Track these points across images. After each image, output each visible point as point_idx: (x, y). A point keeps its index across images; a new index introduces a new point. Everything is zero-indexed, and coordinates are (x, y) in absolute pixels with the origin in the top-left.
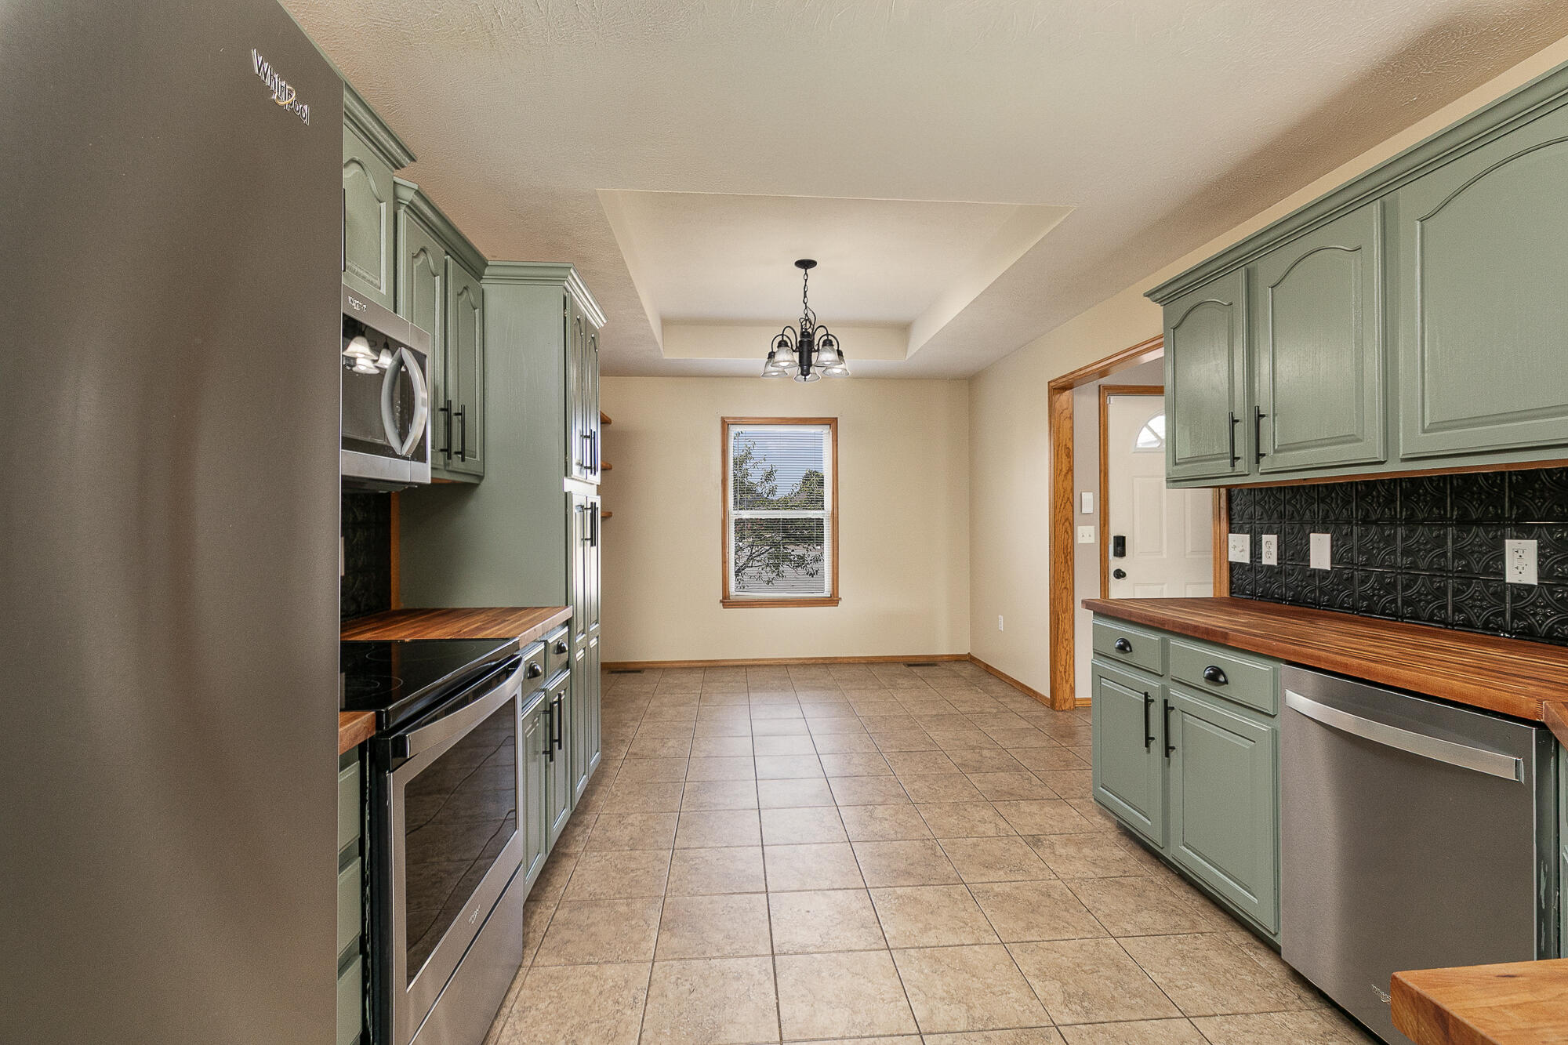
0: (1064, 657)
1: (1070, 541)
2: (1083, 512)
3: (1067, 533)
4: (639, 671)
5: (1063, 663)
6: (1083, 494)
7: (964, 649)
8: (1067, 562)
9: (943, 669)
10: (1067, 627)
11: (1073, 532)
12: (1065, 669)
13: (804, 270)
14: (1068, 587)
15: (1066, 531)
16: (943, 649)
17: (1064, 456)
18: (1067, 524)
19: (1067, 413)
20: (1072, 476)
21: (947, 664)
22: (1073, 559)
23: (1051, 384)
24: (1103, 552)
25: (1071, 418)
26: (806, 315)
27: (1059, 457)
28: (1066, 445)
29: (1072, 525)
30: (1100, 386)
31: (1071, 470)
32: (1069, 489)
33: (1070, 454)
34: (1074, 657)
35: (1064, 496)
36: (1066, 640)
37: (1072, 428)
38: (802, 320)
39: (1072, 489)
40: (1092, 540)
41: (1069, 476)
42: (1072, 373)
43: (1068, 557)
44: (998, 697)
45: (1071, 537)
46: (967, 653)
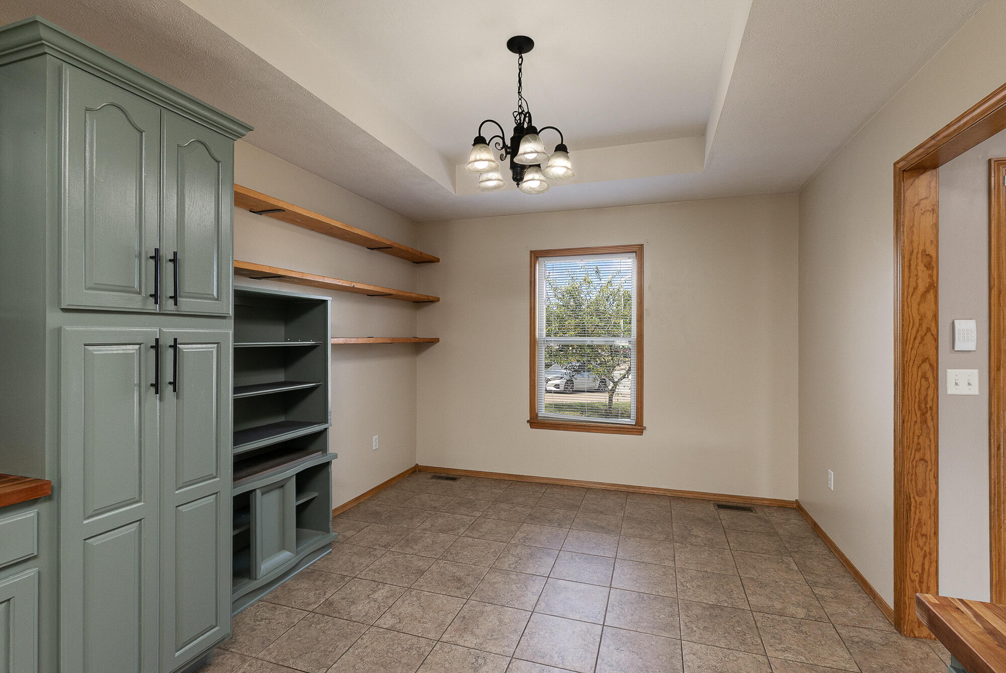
0: (919, 560)
1: (930, 392)
2: (956, 349)
3: (927, 379)
4: (454, 479)
5: (917, 567)
6: (957, 322)
7: (791, 494)
8: (925, 422)
9: (758, 518)
10: (925, 517)
11: (936, 379)
12: (921, 577)
13: (517, 56)
14: (928, 457)
15: (924, 376)
16: (764, 490)
17: (921, 267)
18: (926, 366)
19: (926, 204)
20: (936, 297)
21: (766, 510)
22: (935, 418)
23: (898, 166)
24: (994, 409)
25: (935, 210)
26: (520, 106)
27: (913, 267)
28: (924, 251)
29: (934, 368)
30: (990, 161)
31: (933, 287)
32: (930, 315)
33: (931, 264)
34: (937, 562)
35: (920, 325)
36: (922, 535)
37: (936, 226)
38: (515, 115)
39: (936, 317)
40: (975, 390)
41: (930, 296)
42: (933, 138)
43: (928, 415)
44: (815, 584)
45: (932, 386)
46: (794, 500)
